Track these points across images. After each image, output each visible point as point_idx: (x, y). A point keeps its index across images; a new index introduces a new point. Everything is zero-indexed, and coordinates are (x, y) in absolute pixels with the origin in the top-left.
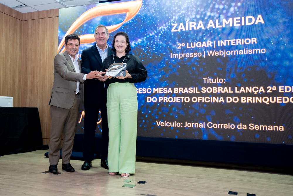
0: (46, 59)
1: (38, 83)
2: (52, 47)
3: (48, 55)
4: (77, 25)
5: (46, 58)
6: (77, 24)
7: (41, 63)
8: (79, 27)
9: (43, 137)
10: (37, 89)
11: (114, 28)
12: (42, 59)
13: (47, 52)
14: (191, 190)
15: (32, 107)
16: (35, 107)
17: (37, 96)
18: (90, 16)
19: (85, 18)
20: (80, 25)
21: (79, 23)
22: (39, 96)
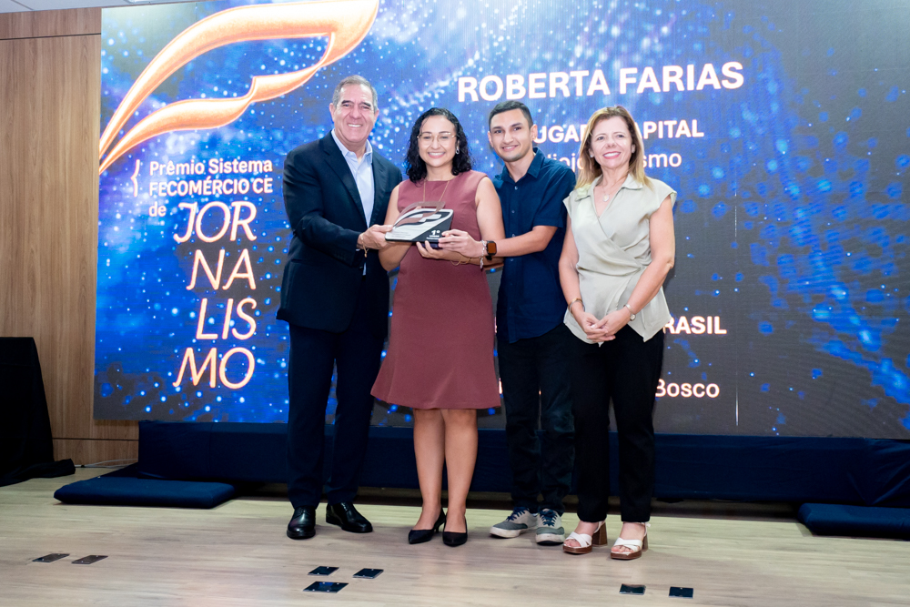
0: (61, 173)
1: (37, 257)
2: (84, 136)
3: (71, 160)
4: (166, 68)
5: (61, 169)
6: (166, 63)
7: (47, 187)
8: (171, 72)
9: (55, 434)
10: (34, 276)
11: (290, 82)
12: (47, 173)
13: (67, 153)
14: (516, 587)
15: (16, 335)
16: (26, 334)
17: (33, 298)
18: (209, 40)
19: (191, 44)
20: (176, 69)
21: (171, 59)
22: (39, 297)
